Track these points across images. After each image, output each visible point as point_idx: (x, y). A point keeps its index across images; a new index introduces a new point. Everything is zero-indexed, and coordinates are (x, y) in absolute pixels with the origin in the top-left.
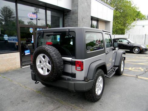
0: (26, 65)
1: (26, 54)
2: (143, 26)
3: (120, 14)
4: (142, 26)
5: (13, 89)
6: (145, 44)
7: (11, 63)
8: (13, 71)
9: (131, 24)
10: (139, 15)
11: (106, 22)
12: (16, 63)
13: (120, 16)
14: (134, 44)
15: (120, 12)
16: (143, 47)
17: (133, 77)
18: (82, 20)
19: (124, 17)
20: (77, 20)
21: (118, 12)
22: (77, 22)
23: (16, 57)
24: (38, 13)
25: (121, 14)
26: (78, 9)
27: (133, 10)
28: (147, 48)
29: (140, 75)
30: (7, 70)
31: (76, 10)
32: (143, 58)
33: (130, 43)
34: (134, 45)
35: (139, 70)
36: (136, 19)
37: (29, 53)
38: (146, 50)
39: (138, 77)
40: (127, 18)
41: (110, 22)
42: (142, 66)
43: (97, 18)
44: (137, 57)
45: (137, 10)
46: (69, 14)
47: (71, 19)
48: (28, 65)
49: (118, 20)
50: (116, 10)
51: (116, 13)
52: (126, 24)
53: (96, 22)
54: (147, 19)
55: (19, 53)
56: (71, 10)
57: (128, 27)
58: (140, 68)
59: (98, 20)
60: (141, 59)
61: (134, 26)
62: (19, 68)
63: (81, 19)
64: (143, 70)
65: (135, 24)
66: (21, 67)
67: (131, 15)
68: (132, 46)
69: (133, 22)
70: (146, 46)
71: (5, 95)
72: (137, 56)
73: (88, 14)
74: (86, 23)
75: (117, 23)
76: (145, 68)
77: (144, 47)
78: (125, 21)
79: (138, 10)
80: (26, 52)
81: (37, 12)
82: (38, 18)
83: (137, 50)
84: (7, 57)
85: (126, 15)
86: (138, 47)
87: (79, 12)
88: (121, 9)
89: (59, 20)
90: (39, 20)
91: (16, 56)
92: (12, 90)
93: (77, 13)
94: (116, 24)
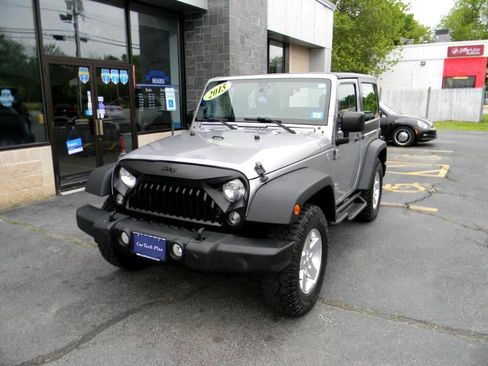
0: (74, 185)
1: (70, 152)
2: (423, 64)
3: (353, 23)
4: (419, 63)
5: (57, 253)
6: (427, 117)
7: (27, 180)
8: (36, 205)
9: (387, 56)
10: (410, 27)
11: (312, 50)
12: (42, 180)
13: (351, 30)
14: (396, 118)
15: (353, 18)
16: (423, 126)
17: (397, 206)
18: (242, 42)
19: (364, 35)
20: (227, 42)
21: (345, 17)
22: (228, 50)
23: (39, 163)
24: (79, 16)
25: (358, 24)
26: (227, 7)
27: (394, 13)
28: (433, 129)
29: (415, 202)
30: (14, 201)
31: (221, 9)
32: (423, 158)
33: (384, 116)
34: (397, 122)
35: (413, 188)
36: (402, 40)
37: (81, 149)
38: (432, 134)
39: (412, 207)
40: (376, 36)
41: (323, 48)
42: (421, 180)
43: (285, 37)
44: (406, 156)
45: (404, 12)
46: (200, 23)
47: (208, 38)
48: (78, 185)
49: (348, 42)
50: (342, 10)
51: (342, 21)
52: (371, 55)
53: (281, 49)
54: (433, 42)
55: (50, 147)
56: (204, 11)
57: (378, 64)
58: (416, 185)
59: (286, 42)
60: (418, 161)
61: (395, 62)
62: (52, 196)
63: (238, 41)
64: (422, 189)
65: (397, 56)
66: (57, 193)
67: (386, 28)
68: (391, 124)
69: (391, 49)
70: (431, 124)
71: (38, 267)
72: (404, 153)
73: (259, 24)
74: (253, 51)
75: (343, 54)
76: (427, 185)
77: (425, 127)
78: (369, 46)
79: (407, 13)
80: (70, 144)
81: (75, 15)
82: (80, 35)
83: (404, 134)
84: (14, 162)
85: (371, 28)
86: (409, 128)
87: (230, 16)
88: (356, 6)
89: (166, 41)
90: (85, 40)
91: (40, 158)
92: (52, 253)
93: (225, 20)
94: (342, 57)
